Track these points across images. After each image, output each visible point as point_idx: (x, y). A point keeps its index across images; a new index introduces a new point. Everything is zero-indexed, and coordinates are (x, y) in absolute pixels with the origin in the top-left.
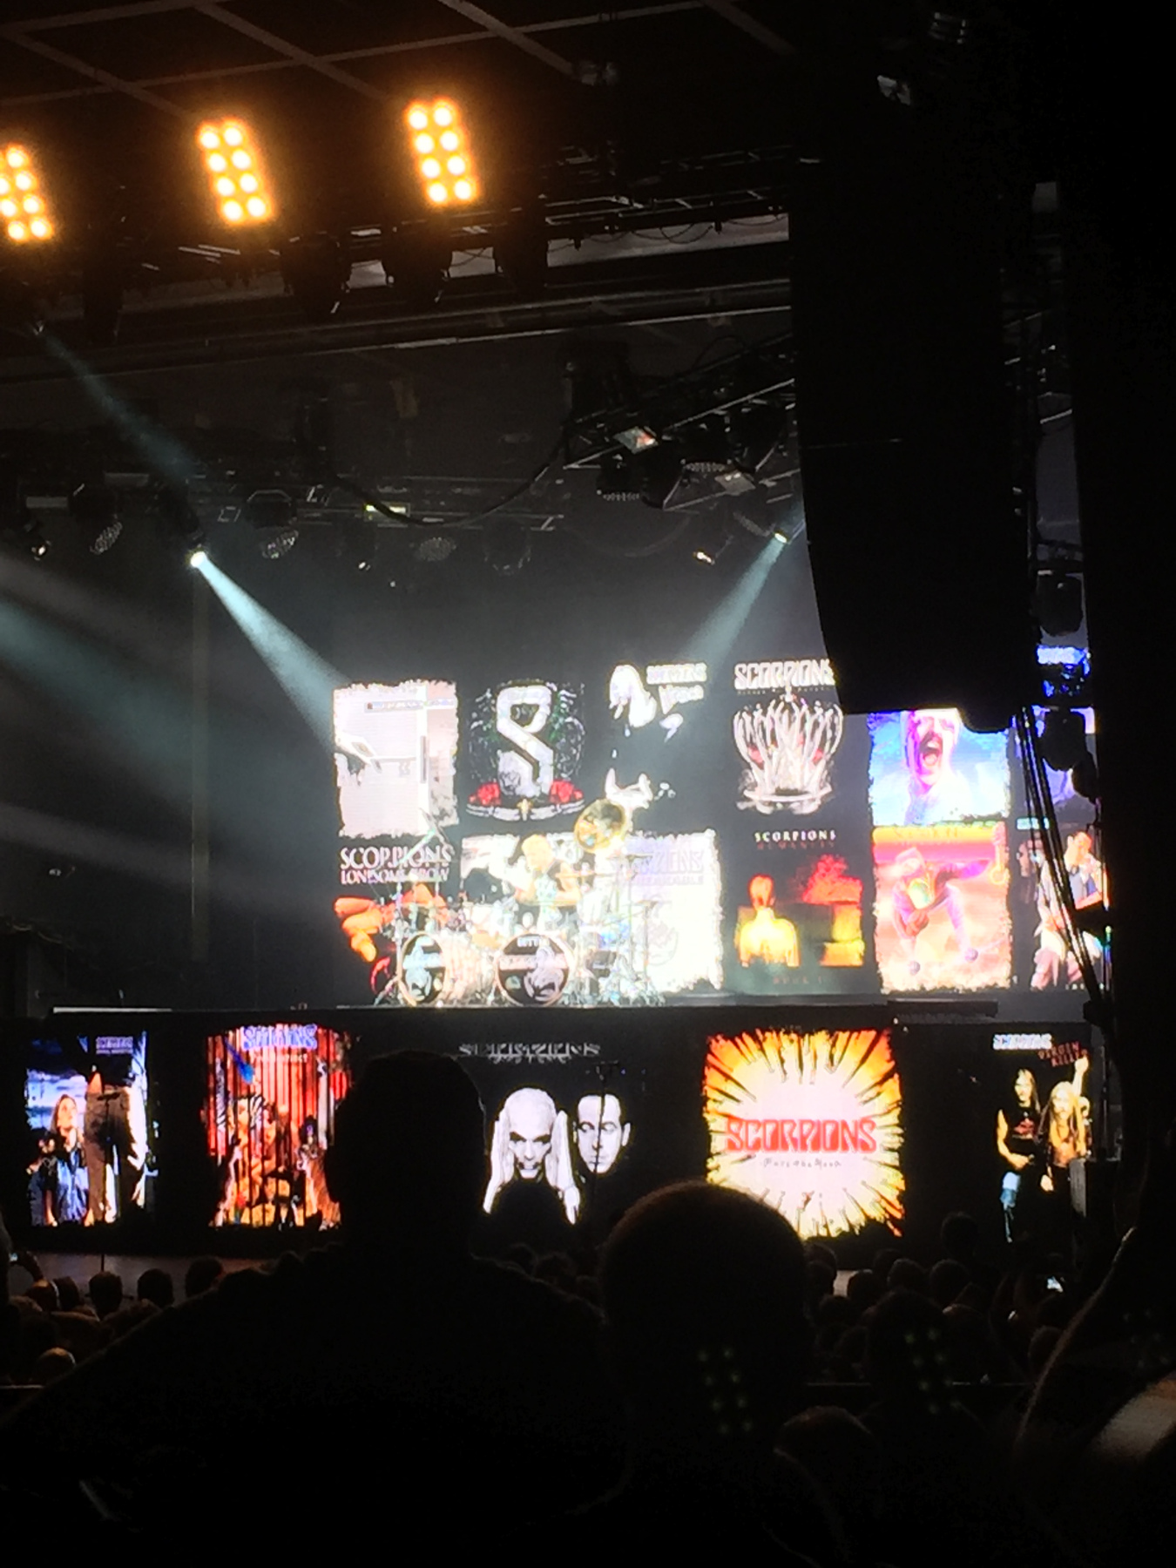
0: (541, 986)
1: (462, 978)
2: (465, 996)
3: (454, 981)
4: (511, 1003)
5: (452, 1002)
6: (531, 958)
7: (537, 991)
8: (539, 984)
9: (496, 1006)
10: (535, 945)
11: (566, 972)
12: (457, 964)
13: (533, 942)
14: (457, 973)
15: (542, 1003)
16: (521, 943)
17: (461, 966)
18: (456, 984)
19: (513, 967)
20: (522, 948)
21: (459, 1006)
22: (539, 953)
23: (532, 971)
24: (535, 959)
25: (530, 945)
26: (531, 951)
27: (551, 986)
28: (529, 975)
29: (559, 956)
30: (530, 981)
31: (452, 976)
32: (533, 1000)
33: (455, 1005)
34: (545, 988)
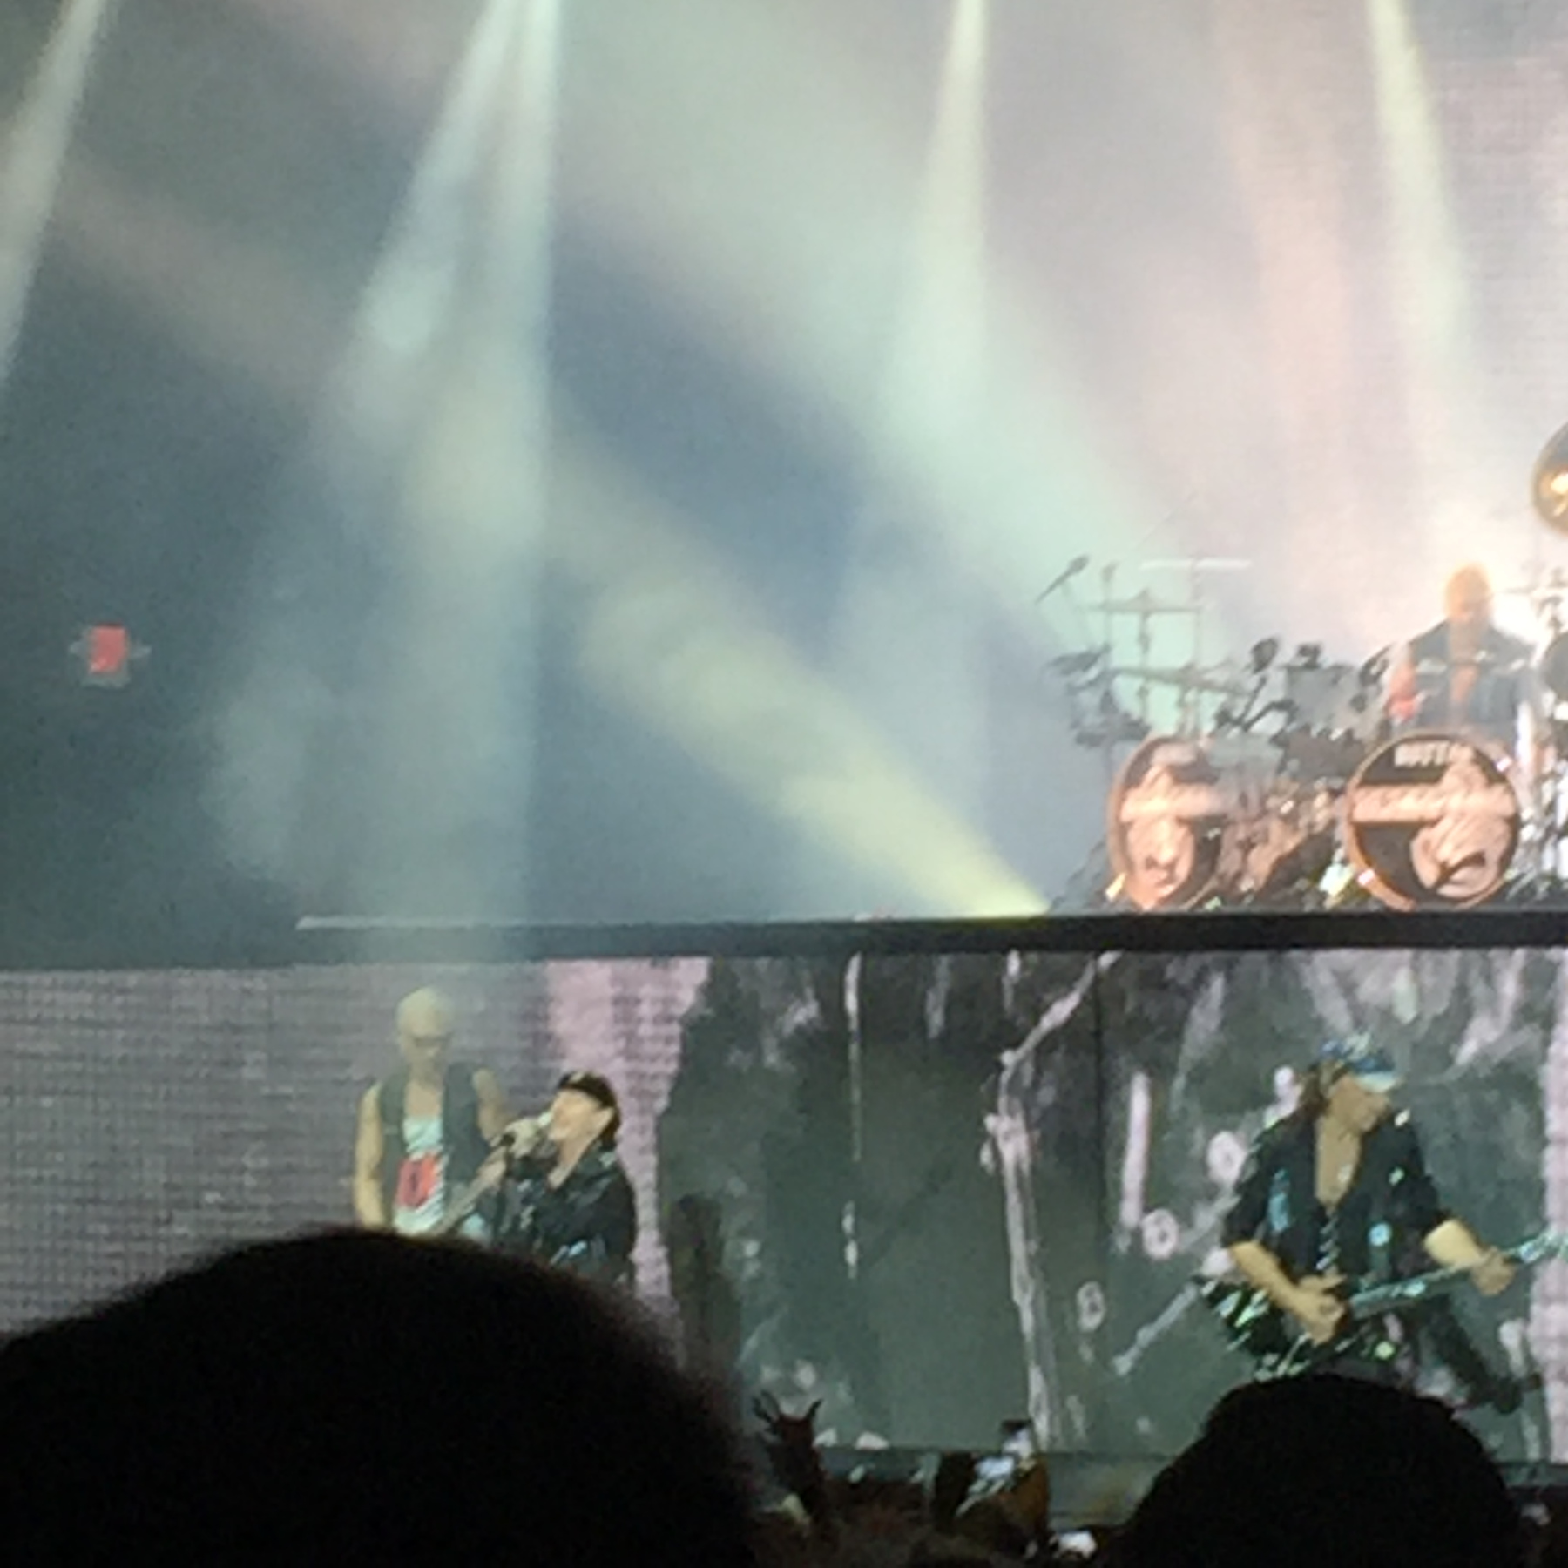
0: (1454, 862)
1: (1266, 841)
2: (1272, 884)
3: (1247, 846)
4: (1382, 904)
5: (1242, 896)
6: (1431, 791)
7: (1446, 873)
8: (1451, 853)
9: (1352, 907)
10: (1439, 761)
11: (1515, 823)
12: (1254, 808)
13: (1434, 753)
14: (1254, 827)
15: (1455, 900)
16: (1405, 756)
18: (1253, 854)
19: (1385, 814)
20: (1404, 769)
21: (1258, 909)
22: (1449, 779)
23: (1433, 823)
24: (1440, 796)
25: (1425, 762)
26: (1429, 775)
27: (1477, 860)
28: (1424, 834)
30: (1426, 846)
31: (1241, 834)
32: (1432, 894)
33: (1246, 906)
34: (1465, 863)
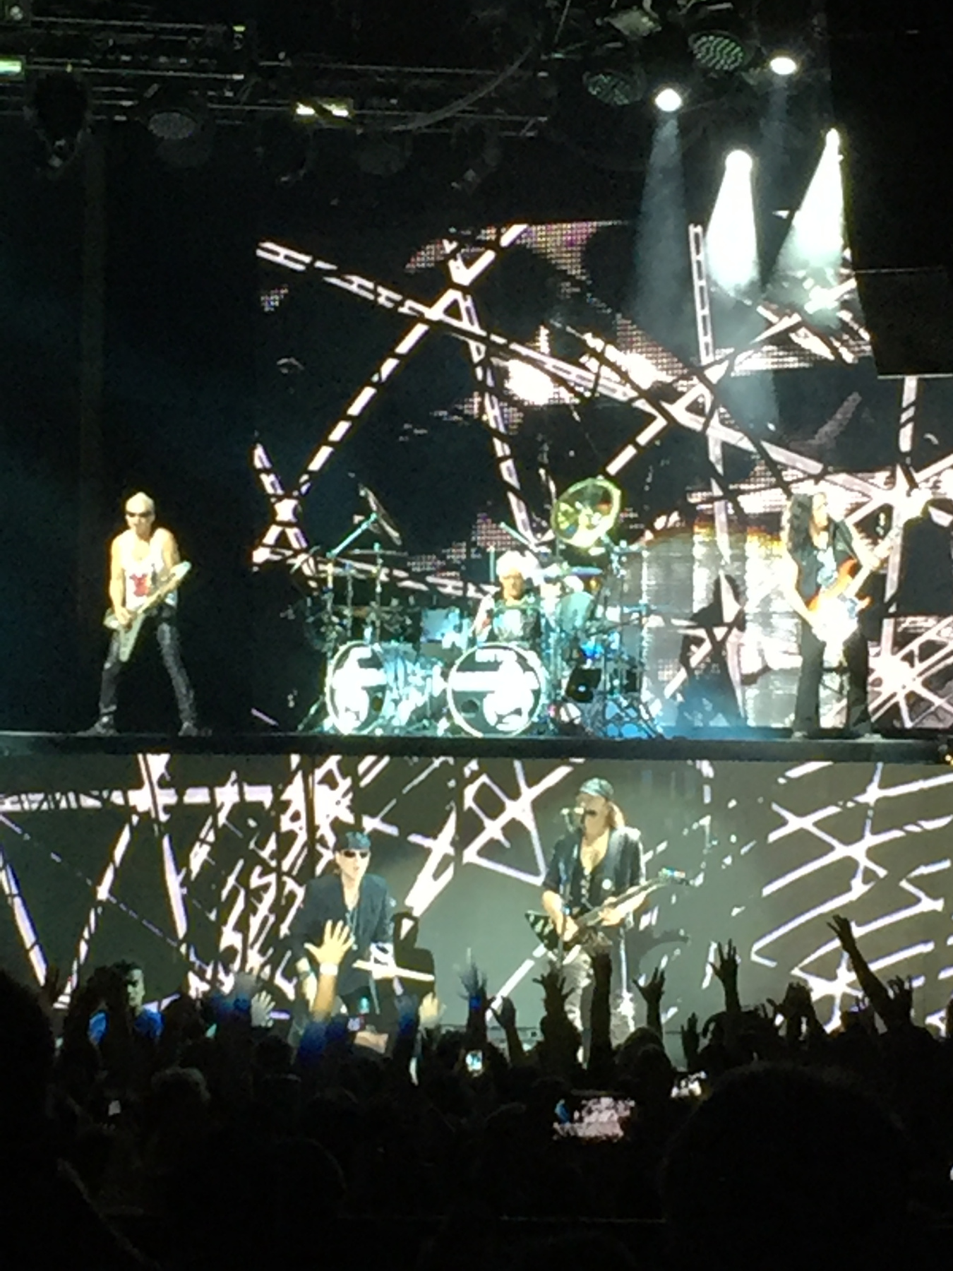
0: (505, 713)
1: (408, 699)
2: (410, 723)
3: (396, 702)
4: (467, 733)
5: (394, 728)
6: (493, 675)
8: (504, 708)
9: (450, 735)
10: (499, 660)
12: (401, 682)
13: (495, 655)
14: (401, 691)
15: (506, 733)
17: (407, 683)
18: (400, 706)
19: (470, 687)
20: (480, 663)
21: (403, 734)
22: (503, 669)
23: (492, 692)
24: (496, 678)
26: (493, 666)
27: (518, 712)
28: (489, 696)
29: (531, 673)
30: (488, 705)
31: (395, 695)
32: (494, 730)
33: (397, 732)
34: (511, 713)
